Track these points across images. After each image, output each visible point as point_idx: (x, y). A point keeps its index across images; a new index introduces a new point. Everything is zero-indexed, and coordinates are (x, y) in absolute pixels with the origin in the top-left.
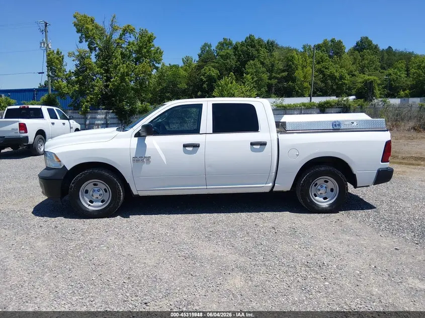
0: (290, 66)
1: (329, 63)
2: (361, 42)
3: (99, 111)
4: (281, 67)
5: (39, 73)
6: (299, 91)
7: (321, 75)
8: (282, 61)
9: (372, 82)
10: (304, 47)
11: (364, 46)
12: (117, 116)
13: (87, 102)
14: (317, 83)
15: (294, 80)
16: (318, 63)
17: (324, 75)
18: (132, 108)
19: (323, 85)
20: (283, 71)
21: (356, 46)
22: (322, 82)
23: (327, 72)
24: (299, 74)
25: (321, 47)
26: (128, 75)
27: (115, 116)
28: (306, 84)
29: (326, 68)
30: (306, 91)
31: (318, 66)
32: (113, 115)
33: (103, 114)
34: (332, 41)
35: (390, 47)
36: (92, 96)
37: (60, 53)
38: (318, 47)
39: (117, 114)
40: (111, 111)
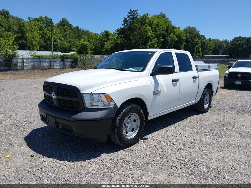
0: (22, 30)
1: (46, 31)
2: (62, 21)
4: (16, 30)
6: (30, 46)
7: (43, 38)
8: (16, 26)
9: (86, 45)
10: (29, 19)
11: (64, 24)
14: (41, 43)
15: (26, 39)
16: (40, 30)
17: (45, 38)
19: (45, 44)
20: (18, 33)
21: (60, 23)
22: (44, 42)
23: (47, 37)
24: (29, 35)
25: (39, 20)
28: (34, 43)
29: (45, 34)
30: (35, 47)
31: (40, 32)
34: (46, 17)
35: (77, 26)
38: (37, 20)
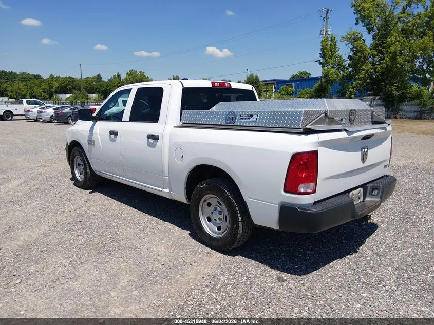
3: (365, 97)
5: (316, 61)
12: (384, 103)
13: (353, 88)
18: (403, 93)
26: (401, 55)
27: (382, 103)
32: (379, 102)
33: (368, 101)
36: (359, 81)
37: (333, 39)
39: (383, 99)
40: (378, 97)
